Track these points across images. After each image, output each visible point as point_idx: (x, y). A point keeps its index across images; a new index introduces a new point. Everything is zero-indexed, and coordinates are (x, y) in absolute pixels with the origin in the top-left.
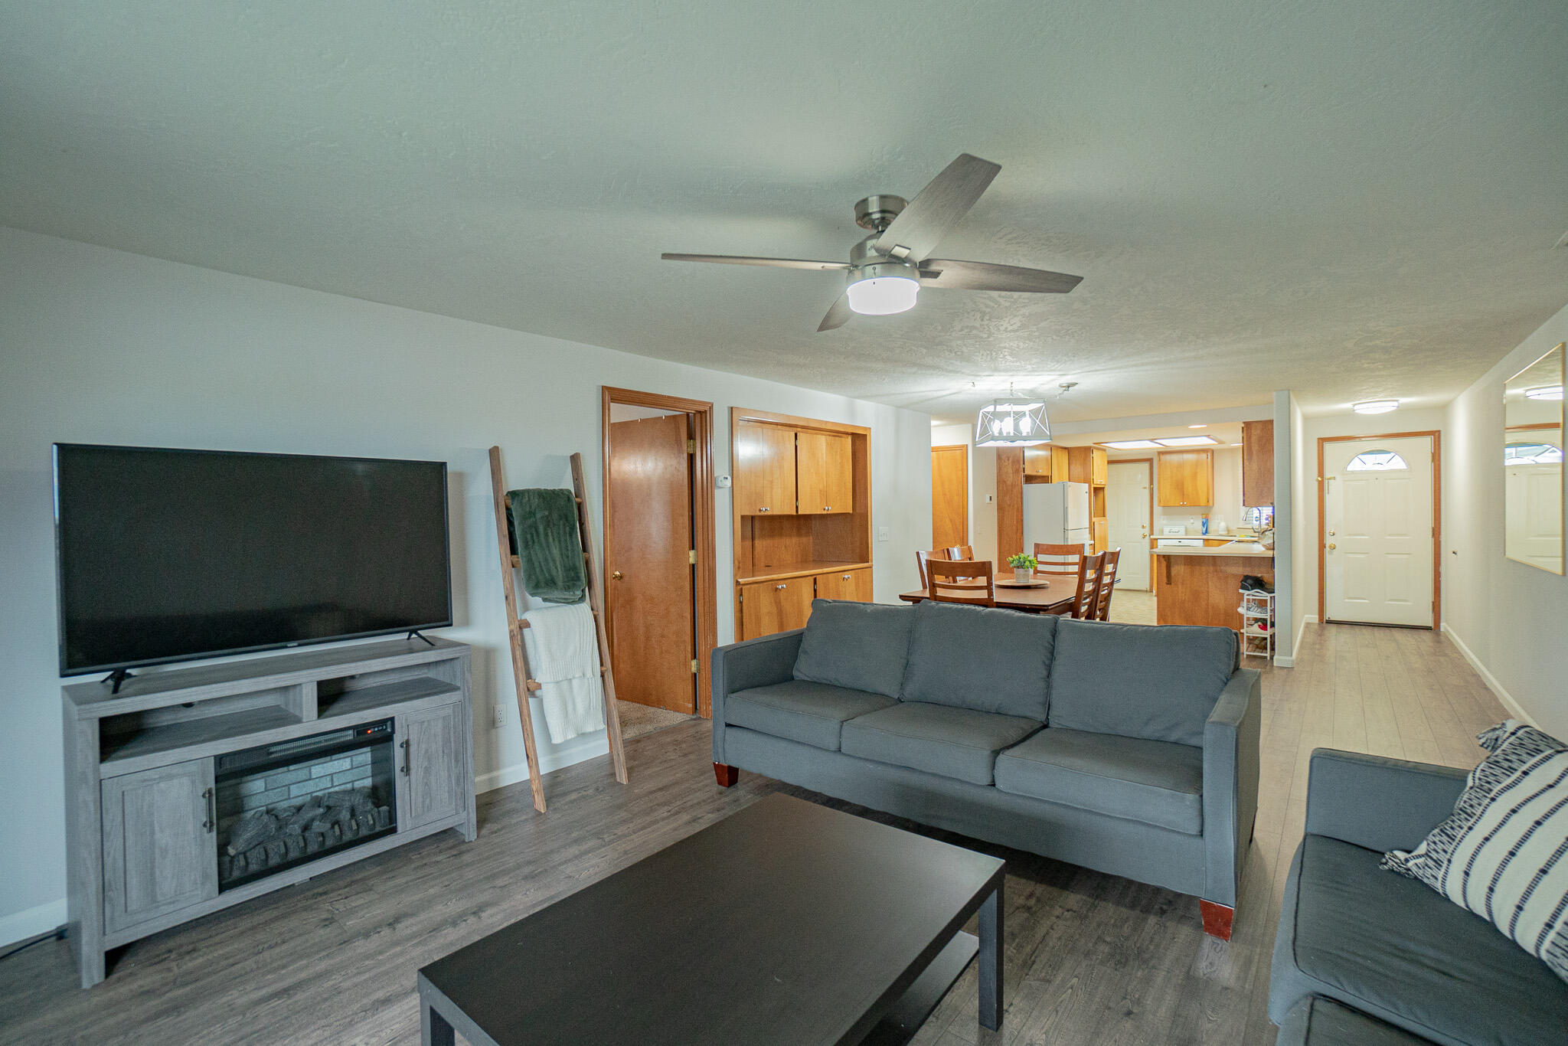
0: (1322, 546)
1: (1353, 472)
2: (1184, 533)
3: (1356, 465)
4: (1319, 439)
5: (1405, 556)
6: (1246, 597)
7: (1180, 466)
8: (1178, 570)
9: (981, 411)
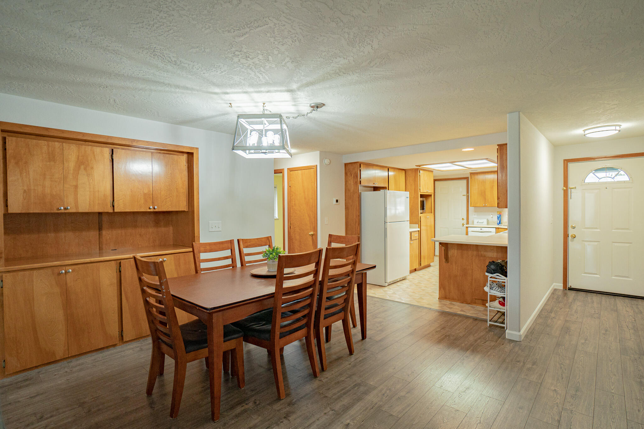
0: (566, 236)
1: (589, 184)
2: (486, 223)
3: (591, 178)
4: (564, 160)
5: (628, 245)
6: (489, 279)
7: (484, 182)
8: (452, 253)
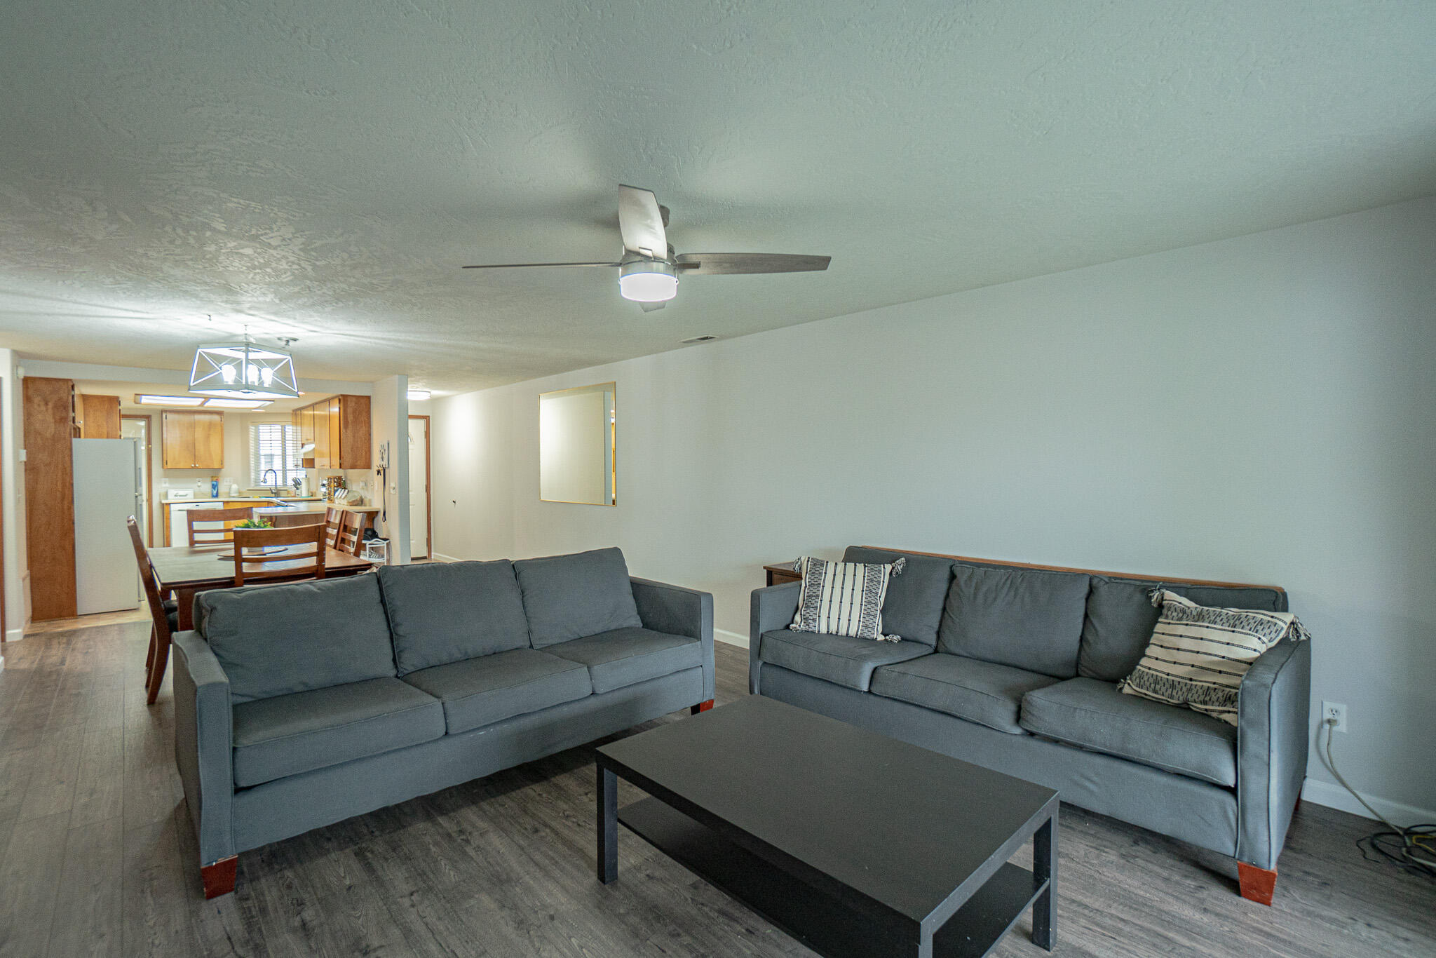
6: (368, 546)
7: (192, 427)
9: (199, 350)
